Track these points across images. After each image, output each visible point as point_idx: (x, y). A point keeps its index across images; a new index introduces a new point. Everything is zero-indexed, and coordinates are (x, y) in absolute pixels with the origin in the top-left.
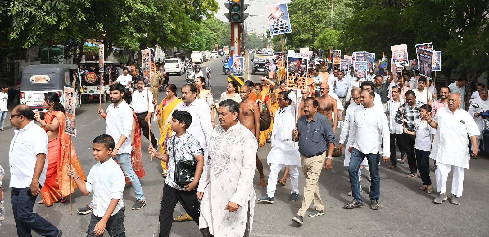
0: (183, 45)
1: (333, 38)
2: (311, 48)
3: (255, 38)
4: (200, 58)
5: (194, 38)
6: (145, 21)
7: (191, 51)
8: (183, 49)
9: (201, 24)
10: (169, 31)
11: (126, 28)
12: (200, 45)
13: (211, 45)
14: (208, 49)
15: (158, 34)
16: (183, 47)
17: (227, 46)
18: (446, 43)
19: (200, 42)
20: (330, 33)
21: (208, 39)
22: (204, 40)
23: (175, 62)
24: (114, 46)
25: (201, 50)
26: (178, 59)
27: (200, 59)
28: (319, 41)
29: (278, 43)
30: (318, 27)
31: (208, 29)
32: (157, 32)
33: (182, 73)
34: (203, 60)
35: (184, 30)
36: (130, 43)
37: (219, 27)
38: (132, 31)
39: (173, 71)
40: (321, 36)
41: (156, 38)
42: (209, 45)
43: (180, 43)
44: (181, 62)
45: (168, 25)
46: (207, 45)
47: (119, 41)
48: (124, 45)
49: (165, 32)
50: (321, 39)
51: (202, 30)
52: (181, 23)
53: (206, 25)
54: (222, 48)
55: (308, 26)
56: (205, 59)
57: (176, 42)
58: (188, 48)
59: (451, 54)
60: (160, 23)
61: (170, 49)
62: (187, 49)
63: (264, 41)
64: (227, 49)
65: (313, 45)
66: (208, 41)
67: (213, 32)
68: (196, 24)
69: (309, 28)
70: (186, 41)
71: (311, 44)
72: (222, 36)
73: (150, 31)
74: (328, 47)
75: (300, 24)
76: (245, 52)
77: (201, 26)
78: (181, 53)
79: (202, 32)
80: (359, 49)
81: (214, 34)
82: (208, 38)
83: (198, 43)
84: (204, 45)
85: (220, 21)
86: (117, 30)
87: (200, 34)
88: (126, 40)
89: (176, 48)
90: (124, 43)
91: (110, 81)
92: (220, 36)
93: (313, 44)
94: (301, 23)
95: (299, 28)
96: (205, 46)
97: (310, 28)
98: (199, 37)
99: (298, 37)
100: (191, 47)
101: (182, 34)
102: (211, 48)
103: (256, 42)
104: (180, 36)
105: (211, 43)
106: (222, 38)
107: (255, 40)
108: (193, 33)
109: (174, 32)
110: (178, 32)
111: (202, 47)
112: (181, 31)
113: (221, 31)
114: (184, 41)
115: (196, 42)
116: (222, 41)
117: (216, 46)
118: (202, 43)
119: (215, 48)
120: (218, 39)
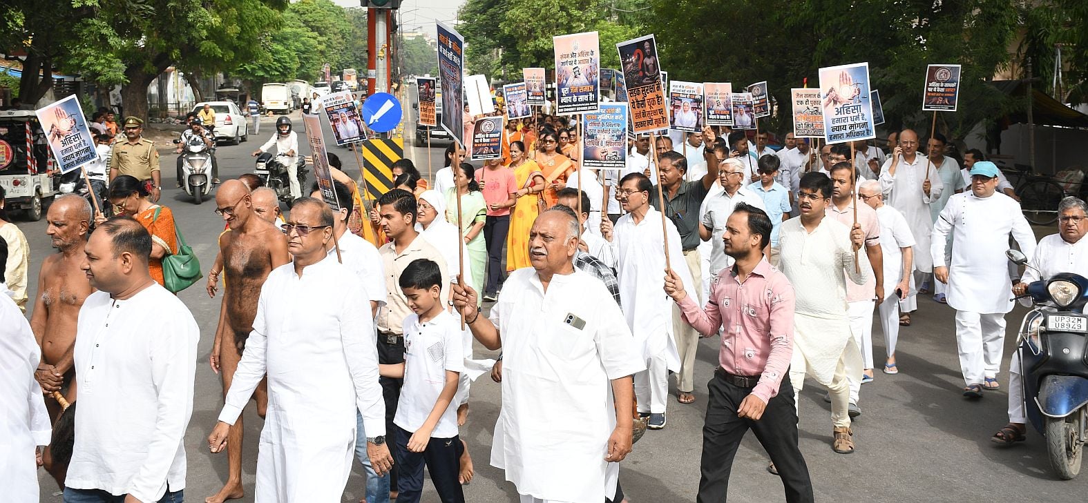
0: (241, 67)
4: (285, 99)
5: (269, 50)
6: (142, 7)
7: (262, 81)
8: (239, 78)
9: (286, 15)
10: (205, 32)
11: (89, 25)
12: (284, 66)
13: (313, 66)
14: (305, 77)
15: (174, 39)
16: (240, 72)
17: (352, 70)
18: (890, 54)
19: (283, 58)
20: (609, 33)
21: (304, 53)
22: (293, 54)
24: (55, 70)
25: (286, 80)
26: (229, 103)
27: (285, 104)
29: (481, 60)
30: (579, 20)
31: (304, 25)
32: (172, 35)
33: (240, 139)
34: (292, 105)
35: (242, 28)
36: (102, 64)
37: (332, 21)
38: (104, 31)
41: (170, 49)
44: (237, 110)
45: (202, 17)
46: (302, 66)
47: (71, 57)
48: (84, 68)
49: (195, 34)
51: (288, 30)
52: (234, 11)
53: (296, 16)
54: (341, 74)
55: (556, 17)
57: (223, 58)
58: (252, 75)
59: (903, 80)
60: (179, 10)
61: (207, 79)
62: (252, 78)
64: (354, 77)
66: (305, 56)
67: (316, 33)
68: (273, 12)
69: (557, 20)
70: (248, 57)
72: (340, 43)
73: (155, 32)
75: (537, 11)
76: (399, 83)
77: (286, 18)
78: (235, 88)
79: (288, 33)
81: (320, 39)
82: (303, 49)
83: (278, 61)
84: (295, 66)
85: (333, 6)
86: (64, 30)
87: (283, 40)
88: (87, 55)
89: (223, 75)
90: (84, 63)
91: (50, 163)
92: (334, 42)
94: (537, 9)
95: (534, 22)
96: (297, 70)
97: (560, 21)
98: (280, 48)
99: (531, 44)
100: (261, 73)
101: (238, 38)
102: (311, 73)
103: (425, 58)
104: (232, 44)
105: (311, 61)
106: (339, 48)
107: (423, 54)
108: (266, 36)
109: (216, 35)
110: (228, 34)
111: (289, 73)
112: (234, 31)
113: (336, 31)
114: (242, 58)
115: (272, 60)
116: (338, 55)
117: (325, 69)
118: (289, 63)
119: (322, 75)
120: (330, 51)
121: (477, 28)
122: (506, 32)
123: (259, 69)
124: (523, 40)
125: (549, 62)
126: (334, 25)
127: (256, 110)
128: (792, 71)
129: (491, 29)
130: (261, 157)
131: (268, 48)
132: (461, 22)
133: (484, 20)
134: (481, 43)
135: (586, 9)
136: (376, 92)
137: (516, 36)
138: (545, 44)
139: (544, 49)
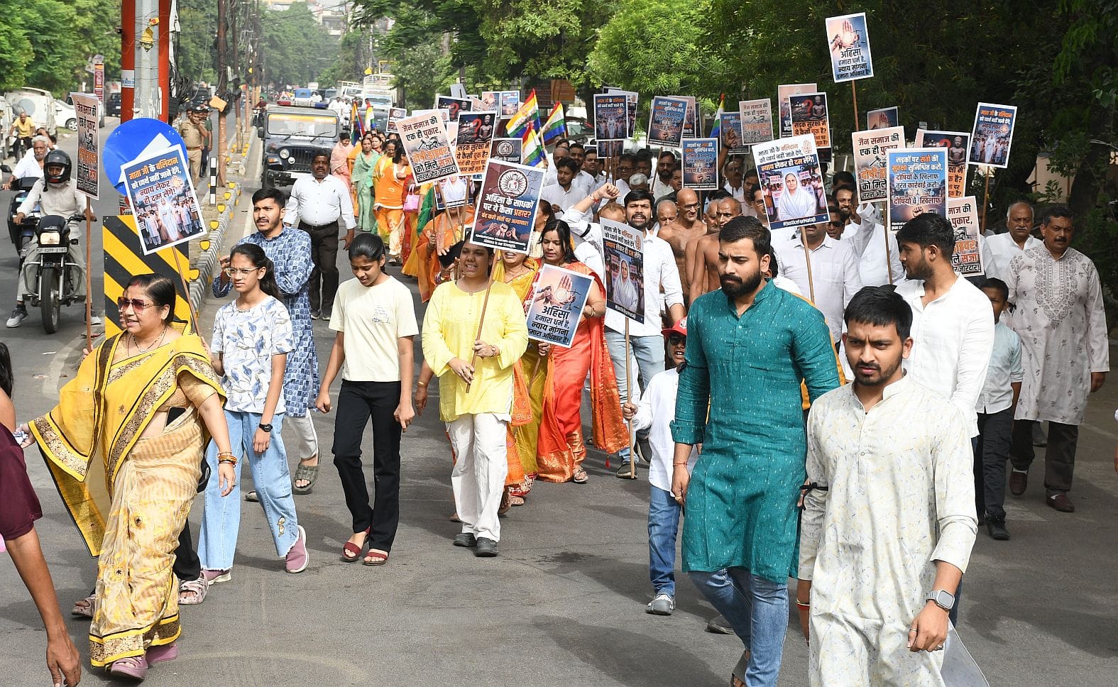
1: (678, 33)
2: (575, 80)
3: (305, 30)
13: (63, 58)
14: (46, 83)
21: (43, 31)
22: (20, 33)
28: (610, 50)
29: (418, 55)
40: (618, 22)
46: (39, 58)
50: (619, 38)
63: (347, 44)
65: (582, 69)
66: (46, 38)
71: (575, 62)
74: (653, 78)
84: (24, 60)
93: (584, 59)
96: (28, 68)
99: (509, 26)
102: (58, 75)
103: (311, 50)
105: (59, 49)
107: (304, 40)
111: (9, 73)
117: (93, 67)
118: (10, 52)
119: (86, 79)
120: (102, 29)
124: (491, 15)
125: (544, 63)
128: (1023, 89)
136: (135, 117)
137: (477, 8)
138: (537, 26)
139: (535, 35)
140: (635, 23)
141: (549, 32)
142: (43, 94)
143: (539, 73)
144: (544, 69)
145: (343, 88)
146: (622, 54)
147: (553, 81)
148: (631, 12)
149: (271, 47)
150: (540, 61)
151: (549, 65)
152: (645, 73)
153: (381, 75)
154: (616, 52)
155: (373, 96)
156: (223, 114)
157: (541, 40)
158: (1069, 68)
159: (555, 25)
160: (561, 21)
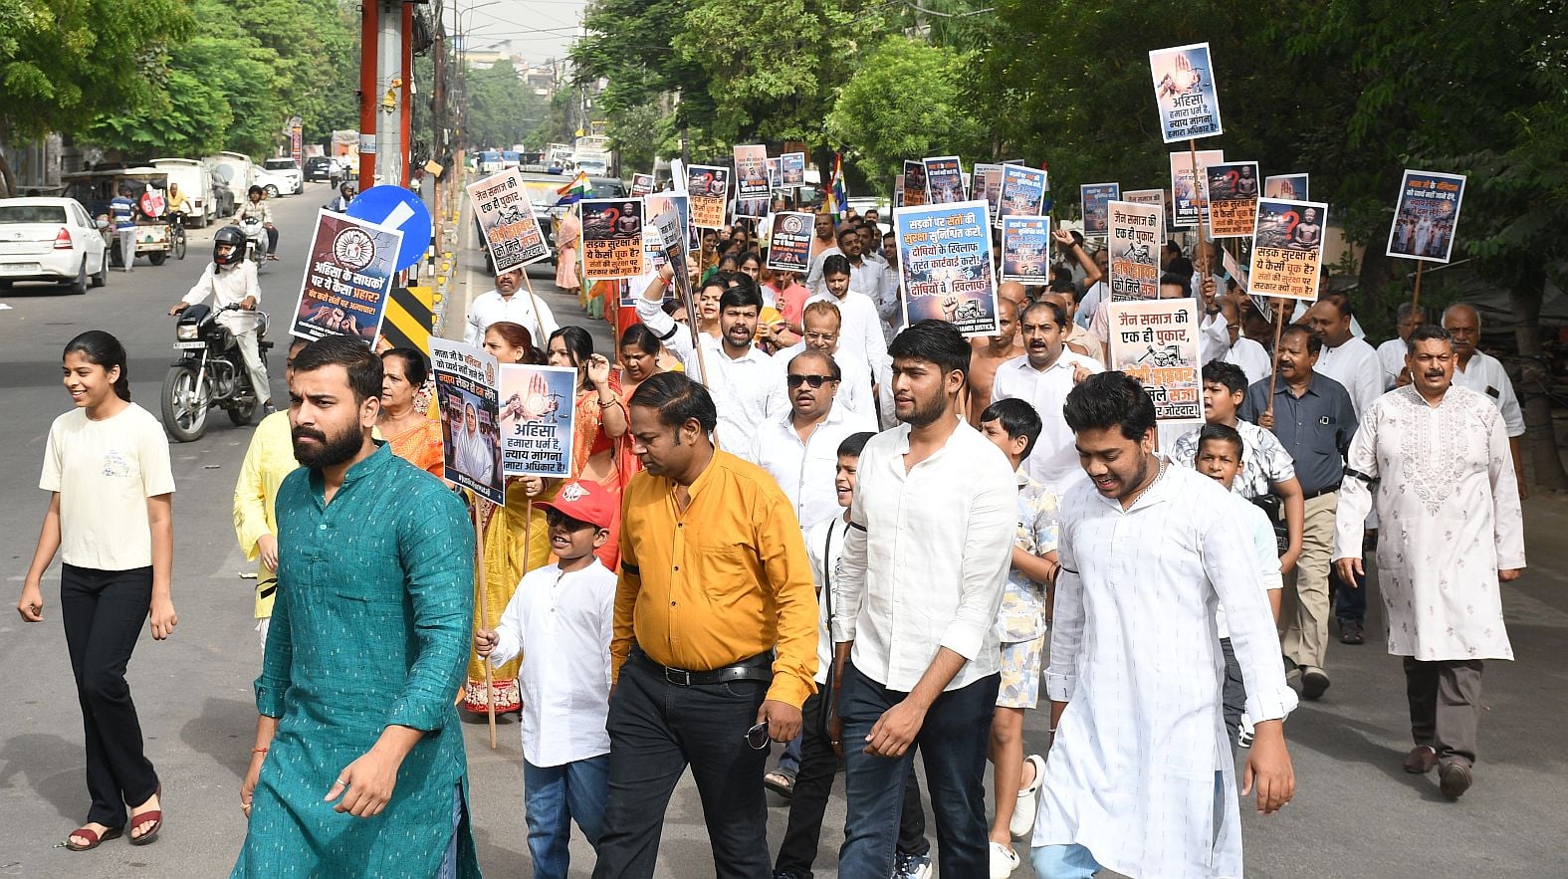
0: (100, 121)
1: (926, 92)
2: (811, 142)
3: (510, 90)
4: (201, 195)
5: (161, 84)
7: (148, 153)
8: (95, 145)
10: (14, 43)
12: (198, 122)
13: (262, 121)
14: (245, 147)
16: (98, 132)
17: (353, 132)
18: (1515, 122)
19: (195, 105)
20: (910, 63)
21: (242, 93)
22: (218, 95)
23: (46, 219)
25: (201, 151)
26: (68, 204)
28: (852, 109)
29: (635, 116)
30: (847, 32)
31: (245, 32)
33: (89, 280)
34: (213, 208)
35: (100, 36)
37: (309, 25)
39: (38, 271)
40: (862, 80)
42: (249, 122)
43: (83, 109)
44: (85, 217)
46: (239, 121)
50: (862, 98)
51: (209, 42)
54: (326, 143)
55: (796, 26)
56: (226, 205)
57: (55, 101)
58: (126, 139)
59: (1545, 180)
61: (23, 146)
62: (125, 147)
63: (557, 104)
64: (353, 149)
65: (819, 130)
66: (245, 99)
67: (272, 51)
69: (799, 33)
71: (811, 123)
72: (325, 73)
74: (900, 140)
75: (753, 13)
76: (447, 163)
77: (202, 17)
79: (207, 49)
80: (1059, 149)
81: (281, 62)
82: (240, 84)
83: (185, 109)
84: (222, 123)
87: (195, 63)
89: (59, 140)
92: (312, 72)
93: (821, 120)
94: (755, 8)
95: (746, 37)
96: (227, 131)
97: (803, 34)
98: (189, 80)
99: (740, 85)
100: (144, 137)
101: (92, 58)
102: (257, 138)
103: (516, 110)
104: (78, 71)
105: (259, 111)
106: (322, 84)
107: (509, 100)
108: (156, 54)
109: (40, 49)
110: (67, 47)
111: (208, 137)
112: (83, 42)
113: (317, 45)
114: (99, 102)
115: (171, 108)
116: (322, 101)
117: (290, 129)
118: (209, 114)
119: (283, 143)
120: (301, 90)
121: (622, 47)
122: (686, 56)
123: (141, 126)
124: (721, 74)
125: (778, 124)
126: (311, 33)
127: (127, 218)
128: (1307, 153)
129: (653, 49)
130: (188, 315)
131: (160, 80)
132: (590, 33)
133: (639, 28)
134: (634, 79)
135: (862, 8)
136: (377, 184)
137: (707, 66)
138: (771, 85)
139: (768, 95)
140: (880, 82)
141: (784, 92)
142: (242, 159)
143: (773, 134)
144: (778, 131)
145: (553, 151)
146: (866, 115)
147: (786, 144)
148: (875, 70)
149: (474, 107)
150: (773, 122)
151: (784, 126)
152: (891, 136)
153: (592, 136)
154: (860, 113)
155: (587, 160)
156: (439, 180)
157: (775, 99)
158: (1364, 131)
159: (790, 84)
160: (797, 79)
